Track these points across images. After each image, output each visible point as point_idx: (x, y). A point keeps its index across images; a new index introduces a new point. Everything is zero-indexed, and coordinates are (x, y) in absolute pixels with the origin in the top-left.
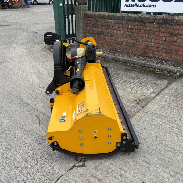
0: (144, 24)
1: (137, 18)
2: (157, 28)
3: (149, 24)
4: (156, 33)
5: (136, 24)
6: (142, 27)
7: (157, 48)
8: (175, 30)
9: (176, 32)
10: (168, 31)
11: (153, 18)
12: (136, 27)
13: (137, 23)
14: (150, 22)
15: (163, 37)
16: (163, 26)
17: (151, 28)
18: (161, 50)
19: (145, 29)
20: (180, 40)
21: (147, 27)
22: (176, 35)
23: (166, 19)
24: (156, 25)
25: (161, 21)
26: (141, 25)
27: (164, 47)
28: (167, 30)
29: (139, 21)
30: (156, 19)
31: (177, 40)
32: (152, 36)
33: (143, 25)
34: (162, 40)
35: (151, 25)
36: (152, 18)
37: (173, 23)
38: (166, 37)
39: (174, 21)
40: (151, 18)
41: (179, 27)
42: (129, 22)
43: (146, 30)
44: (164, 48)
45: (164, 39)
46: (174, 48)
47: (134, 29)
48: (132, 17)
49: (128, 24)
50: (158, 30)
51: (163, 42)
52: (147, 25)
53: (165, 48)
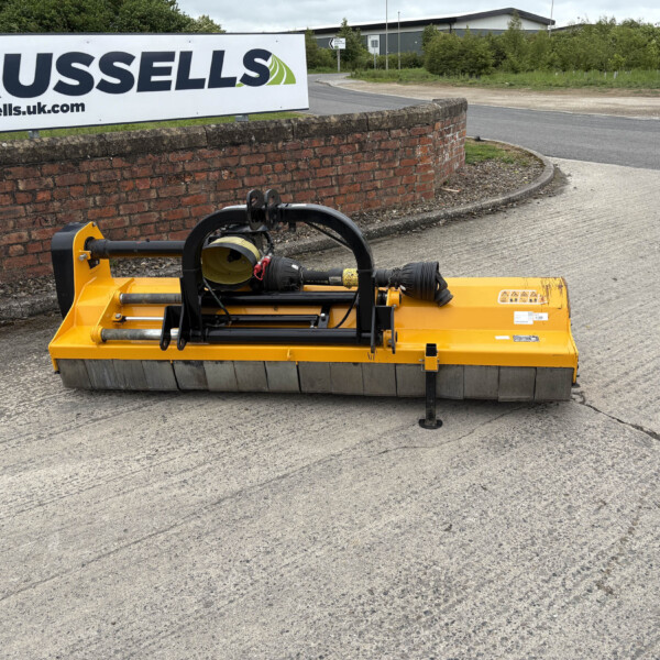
0: (77, 165)
1: (43, 151)
2: (122, 169)
3: (93, 164)
4: (125, 183)
5: (45, 171)
6: (70, 178)
7: (140, 226)
8: (174, 165)
9: (179, 169)
10: (157, 171)
11: (101, 144)
12: (50, 180)
13: (47, 168)
14: (94, 156)
15: (148, 191)
16: (140, 161)
17: (103, 173)
18: (156, 227)
19: (84, 179)
20: (195, 186)
21: (88, 174)
22: (179, 177)
23: (141, 139)
24: (117, 162)
25: (129, 148)
26: (64, 171)
27: (159, 218)
28: (154, 167)
29: (52, 161)
30: (110, 144)
31: (187, 189)
32: (115, 197)
33: (73, 171)
34: (149, 201)
35: (101, 165)
36: (96, 143)
37: (163, 148)
38: (158, 189)
39: (165, 142)
40: (92, 144)
41: (181, 155)
42: (11, 170)
43: (89, 183)
44: (160, 221)
45: (153, 194)
46: (186, 212)
47: (42, 190)
48: (21, 151)
49: (10, 177)
50: (126, 174)
51: (152, 204)
52: (85, 165)
53: (166, 220)
